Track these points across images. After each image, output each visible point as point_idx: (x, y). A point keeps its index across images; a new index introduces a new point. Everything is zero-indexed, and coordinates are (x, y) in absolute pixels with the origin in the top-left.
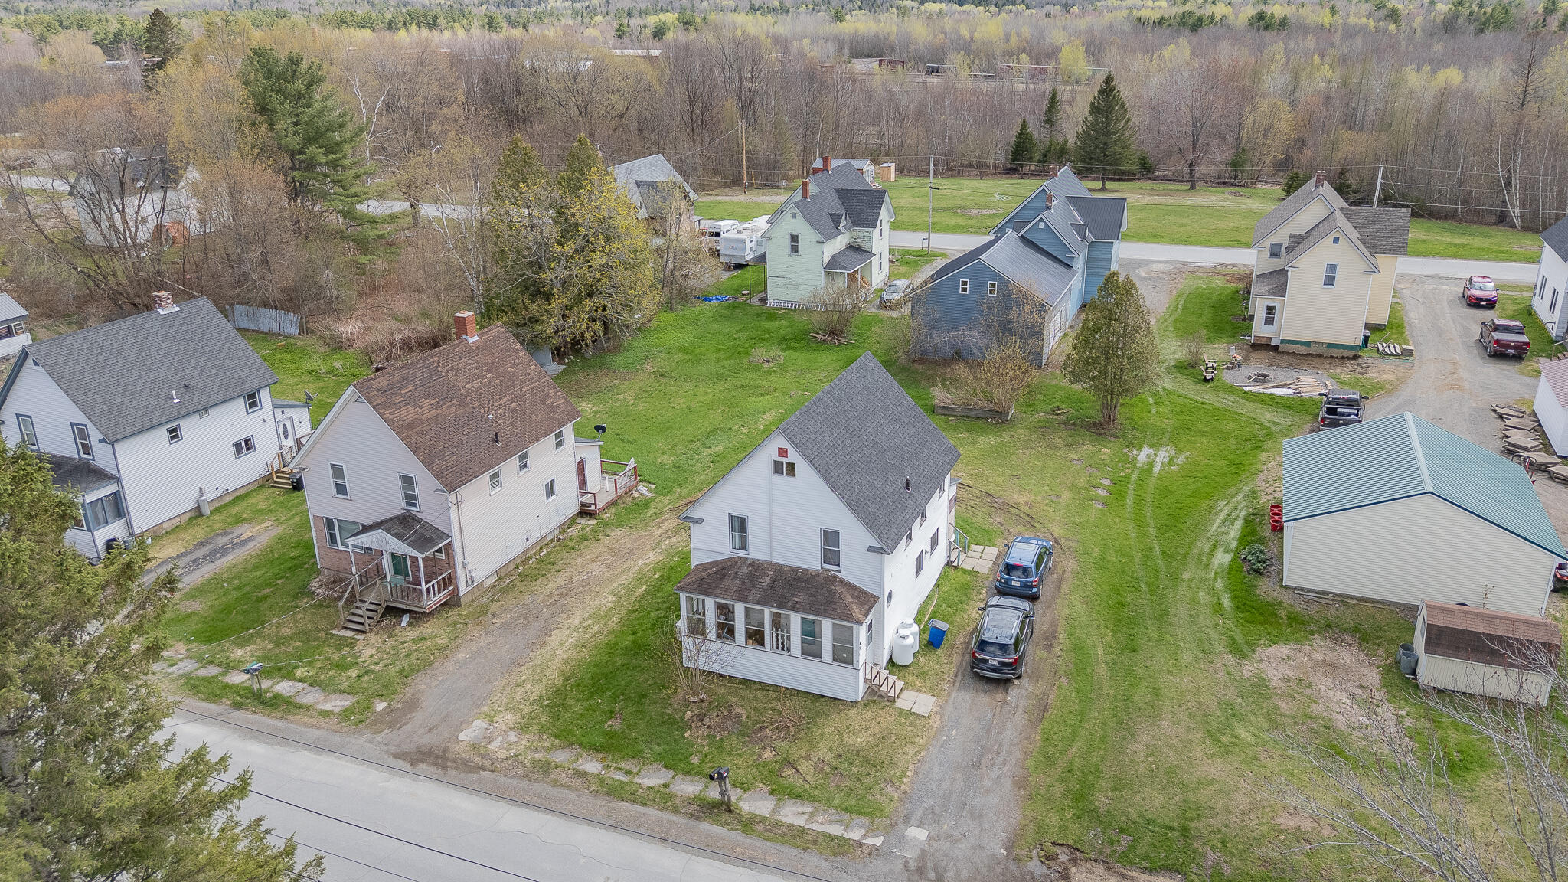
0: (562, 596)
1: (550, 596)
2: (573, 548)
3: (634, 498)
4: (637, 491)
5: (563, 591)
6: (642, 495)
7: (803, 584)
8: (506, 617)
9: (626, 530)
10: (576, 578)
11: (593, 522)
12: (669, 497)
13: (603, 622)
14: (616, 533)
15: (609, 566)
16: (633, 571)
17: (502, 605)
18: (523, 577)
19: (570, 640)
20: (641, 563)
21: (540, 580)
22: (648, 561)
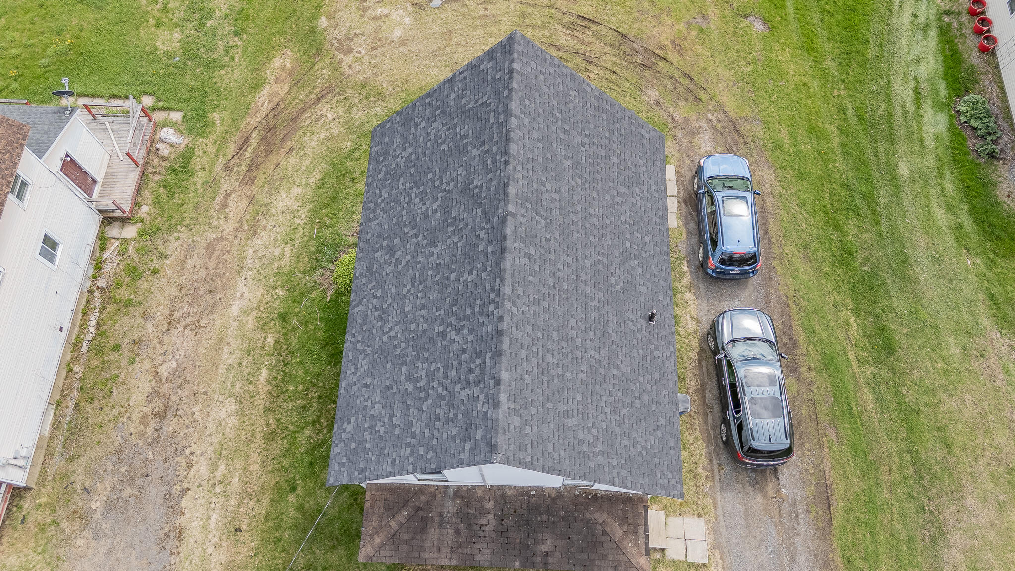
0: (161, 416)
1: (144, 420)
2: (129, 304)
3: (164, 159)
4: (161, 141)
5: (157, 405)
6: (172, 146)
7: (545, 518)
8: (103, 489)
9: (183, 233)
10: (164, 371)
11: (130, 232)
12: (212, 138)
13: (240, 464)
14: (173, 246)
15: (197, 328)
16: (232, 331)
17: (88, 466)
18: (88, 394)
19: (214, 517)
20: (235, 310)
21: (115, 390)
22: (243, 304)
